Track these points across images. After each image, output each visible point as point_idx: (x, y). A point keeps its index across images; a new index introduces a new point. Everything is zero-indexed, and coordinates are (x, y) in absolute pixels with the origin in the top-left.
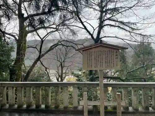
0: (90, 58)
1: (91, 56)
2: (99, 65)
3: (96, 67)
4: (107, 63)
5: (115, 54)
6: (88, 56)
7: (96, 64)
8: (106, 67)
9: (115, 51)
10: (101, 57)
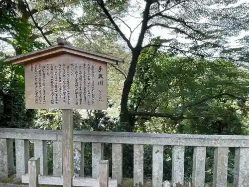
0: (42, 82)
1: (44, 77)
2: (60, 97)
3: (55, 101)
4: (79, 95)
5: (97, 74)
6: (38, 77)
7: (55, 95)
8: (76, 103)
9: (97, 66)
10: (67, 80)
